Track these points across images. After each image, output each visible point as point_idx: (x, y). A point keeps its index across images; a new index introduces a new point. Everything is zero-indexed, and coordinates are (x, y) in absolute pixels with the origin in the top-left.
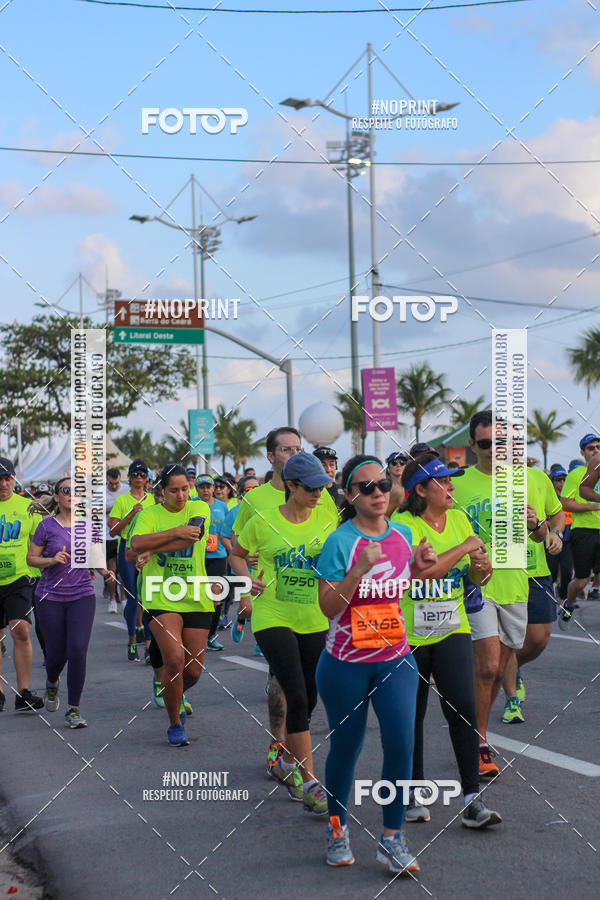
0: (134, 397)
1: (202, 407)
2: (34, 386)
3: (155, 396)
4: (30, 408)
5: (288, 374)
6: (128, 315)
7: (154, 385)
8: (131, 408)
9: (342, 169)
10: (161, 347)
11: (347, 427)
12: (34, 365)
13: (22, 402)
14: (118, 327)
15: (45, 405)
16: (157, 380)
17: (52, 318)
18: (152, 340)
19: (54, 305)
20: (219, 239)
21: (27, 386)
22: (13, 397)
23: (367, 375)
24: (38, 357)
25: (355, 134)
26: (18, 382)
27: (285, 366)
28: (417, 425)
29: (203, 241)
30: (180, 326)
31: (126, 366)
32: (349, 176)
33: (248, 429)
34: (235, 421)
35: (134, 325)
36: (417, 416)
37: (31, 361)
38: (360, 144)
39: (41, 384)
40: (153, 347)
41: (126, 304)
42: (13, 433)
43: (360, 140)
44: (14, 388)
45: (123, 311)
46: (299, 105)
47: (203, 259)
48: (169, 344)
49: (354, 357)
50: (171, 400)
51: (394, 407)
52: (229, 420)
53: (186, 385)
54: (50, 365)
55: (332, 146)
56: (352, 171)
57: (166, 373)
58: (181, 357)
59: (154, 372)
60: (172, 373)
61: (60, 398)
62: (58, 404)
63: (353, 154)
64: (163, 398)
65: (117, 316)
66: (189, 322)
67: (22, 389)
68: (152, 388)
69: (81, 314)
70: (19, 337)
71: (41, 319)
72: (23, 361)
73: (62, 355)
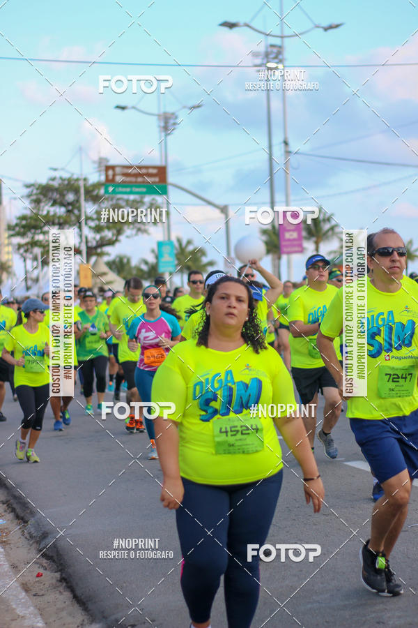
0: (119, 232)
1: (166, 238)
3: (134, 232)
4: (47, 241)
5: (227, 216)
6: (114, 175)
7: (133, 224)
8: (117, 240)
10: (136, 197)
11: (268, 252)
12: (48, 212)
13: (41, 237)
14: (108, 184)
17: (61, 178)
18: (131, 193)
19: (63, 169)
20: (177, 121)
21: (44, 226)
22: (35, 233)
24: (53, 205)
25: (272, 46)
26: (38, 223)
27: (224, 210)
29: (166, 123)
30: (150, 182)
33: (199, 255)
34: (191, 248)
35: (118, 182)
36: (317, 243)
37: (47, 209)
38: (275, 54)
39: (54, 224)
40: (132, 197)
41: (113, 168)
42: (35, 259)
43: (275, 50)
44: (36, 227)
45: (110, 173)
46: (231, 26)
47: (167, 135)
48: (144, 195)
49: (273, 203)
50: (145, 235)
51: (300, 238)
52: (186, 247)
53: (155, 224)
54: (61, 211)
55: (255, 55)
63: (270, 60)
64: (140, 233)
65: (107, 176)
66: (157, 179)
67: (41, 228)
68: (131, 226)
69: (81, 174)
70: (39, 191)
71: (53, 179)
72: (41, 208)
73: (69, 204)
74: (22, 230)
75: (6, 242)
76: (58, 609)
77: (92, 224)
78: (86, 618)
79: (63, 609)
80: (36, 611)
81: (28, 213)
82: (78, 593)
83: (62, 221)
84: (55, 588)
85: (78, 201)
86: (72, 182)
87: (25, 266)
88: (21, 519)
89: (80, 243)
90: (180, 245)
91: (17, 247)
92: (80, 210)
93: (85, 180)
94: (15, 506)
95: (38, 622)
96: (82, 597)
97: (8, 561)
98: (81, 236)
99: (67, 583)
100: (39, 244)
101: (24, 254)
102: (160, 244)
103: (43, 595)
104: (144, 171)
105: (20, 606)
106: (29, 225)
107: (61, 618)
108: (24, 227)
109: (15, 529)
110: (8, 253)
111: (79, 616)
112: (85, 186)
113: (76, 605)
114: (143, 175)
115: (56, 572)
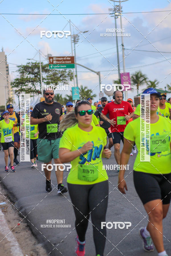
0: (57, 84)
1: (76, 86)
2: (28, 82)
3: (63, 84)
4: (27, 89)
5: (99, 76)
6: (53, 61)
9: (113, 16)
10: (63, 70)
12: (27, 77)
13: (25, 87)
14: (50, 64)
15: (31, 88)
16: (63, 79)
17: (32, 63)
18: (60, 68)
19: (32, 59)
20: (79, 38)
21: (26, 83)
22: (22, 86)
24: (29, 74)
26: (23, 81)
27: (98, 73)
28: (138, 89)
29: (75, 39)
30: (68, 63)
31: (54, 75)
32: (115, 18)
33: (89, 92)
34: (86, 90)
35: (54, 64)
36: (138, 86)
37: (27, 75)
39: (30, 82)
40: (61, 70)
41: (52, 58)
44: (22, 83)
45: (51, 60)
47: (75, 44)
48: (66, 69)
49: (119, 70)
52: (84, 90)
53: (71, 80)
54: (32, 76)
55: (110, 10)
56: (116, 17)
57: (65, 77)
58: (69, 72)
59: (62, 77)
60: (67, 77)
61: (35, 86)
62: (35, 87)
63: (116, 12)
64: (65, 84)
65: (50, 61)
66: (70, 62)
67: (25, 83)
68: (61, 82)
69: (40, 61)
70: (23, 69)
71: (29, 63)
72: (24, 75)
73: (36, 73)
74: (17, 85)
75: (11, 89)
76: (25, 238)
77: (45, 81)
78: (36, 241)
79: (27, 238)
80: (16, 239)
81: (19, 77)
82: (34, 231)
83: (33, 80)
84: (25, 230)
85: (39, 72)
86: (37, 64)
87: (19, 99)
88: (12, 202)
89: (41, 89)
90: (82, 89)
91: (15, 92)
92: (40, 76)
93: (42, 63)
94: (10, 196)
95: (16, 244)
96: (35, 233)
97: (6, 219)
98: (41, 86)
99: (29, 227)
100: (24, 90)
101: (18, 94)
102: (73, 88)
103: (20, 233)
104: (65, 59)
105: (9, 237)
106: (19, 82)
107: (26, 242)
108: (17, 83)
109: (10, 206)
110: (12, 94)
111: (34, 241)
112: (42, 66)
113: (33, 236)
114: (64, 60)
115: (25, 223)
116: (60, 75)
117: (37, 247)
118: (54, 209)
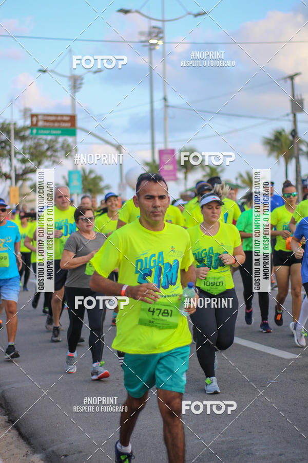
0: (39, 163)
1: (74, 169)
3: (51, 163)
5: (120, 151)
6: (37, 121)
7: (51, 156)
9: (147, 46)
10: (53, 138)
14: (32, 127)
18: (50, 134)
20: (83, 82)
23: (161, 153)
25: (154, 27)
27: (119, 148)
28: (186, 178)
29: (75, 83)
30: (64, 127)
31: (35, 147)
32: (151, 50)
34: (92, 176)
35: (40, 127)
36: (186, 174)
38: (156, 33)
40: (49, 138)
41: (37, 115)
43: (156, 30)
45: (35, 119)
46: (126, 12)
48: (58, 136)
49: (153, 143)
51: (175, 170)
52: (89, 175)
53: (66, 158)
55: (141, 34)
56: (152, 47)
57: (55, 151)
58: (63, 144)
59: (50, 149)
60: (59, 151)
63: (152, 38)
64: (55, 165)
65: (32, 122)
66: (69, 125)
68: (49, 159)
69: (12, 120)
73: (2, 142)
76: (8, 443)
77: (20, 157)
78: (29, 450)
79: (11, 444)
82: (23, 431)
86: (5, 127)
89: (11, 170)
90: (84, 173)
92: (10, 146)
93: (15, 124)
96: (26, 434)
98: (11, 166)
102: (70, 173)
104: (59, 118)
107: (11, 450)
111: (24, 448)
112: (15, 129)
113: (21, 440)
114: (59, 121)
115: (5, 415)
116: (46, 147)
117: (32, 460)
118: (56, 391)
